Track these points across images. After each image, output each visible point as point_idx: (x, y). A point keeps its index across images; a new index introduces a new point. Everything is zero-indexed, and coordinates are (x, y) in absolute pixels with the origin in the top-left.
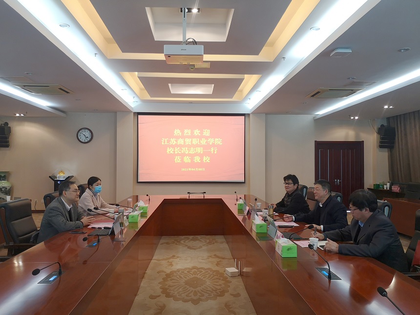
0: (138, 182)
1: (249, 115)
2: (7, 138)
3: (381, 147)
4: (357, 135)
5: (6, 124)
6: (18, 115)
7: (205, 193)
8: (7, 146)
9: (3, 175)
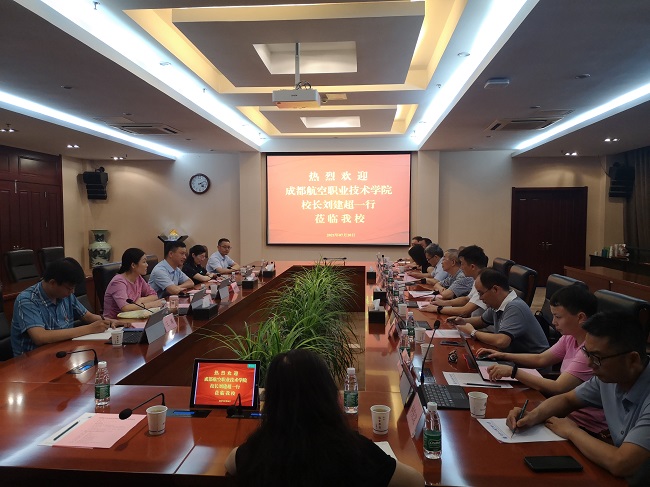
0: (268, 245)
1: (416, 152)
2: (103, 187)
3: (612, 195)
5: (102, 169)
6: (116, 159)
7: (345, 259)
8: (104, 198)
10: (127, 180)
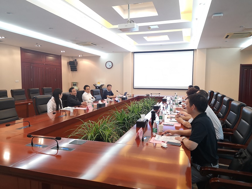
0: (134, 88)
2: (75, 67)
5: (76, 60)
6: (80, 56)
7: (160, 94)
8: (76, 70)
9: (75, 84)
10: (84, 64)
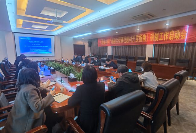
1: (55, 36)
3: (89, 46)
4: (83, 43)
